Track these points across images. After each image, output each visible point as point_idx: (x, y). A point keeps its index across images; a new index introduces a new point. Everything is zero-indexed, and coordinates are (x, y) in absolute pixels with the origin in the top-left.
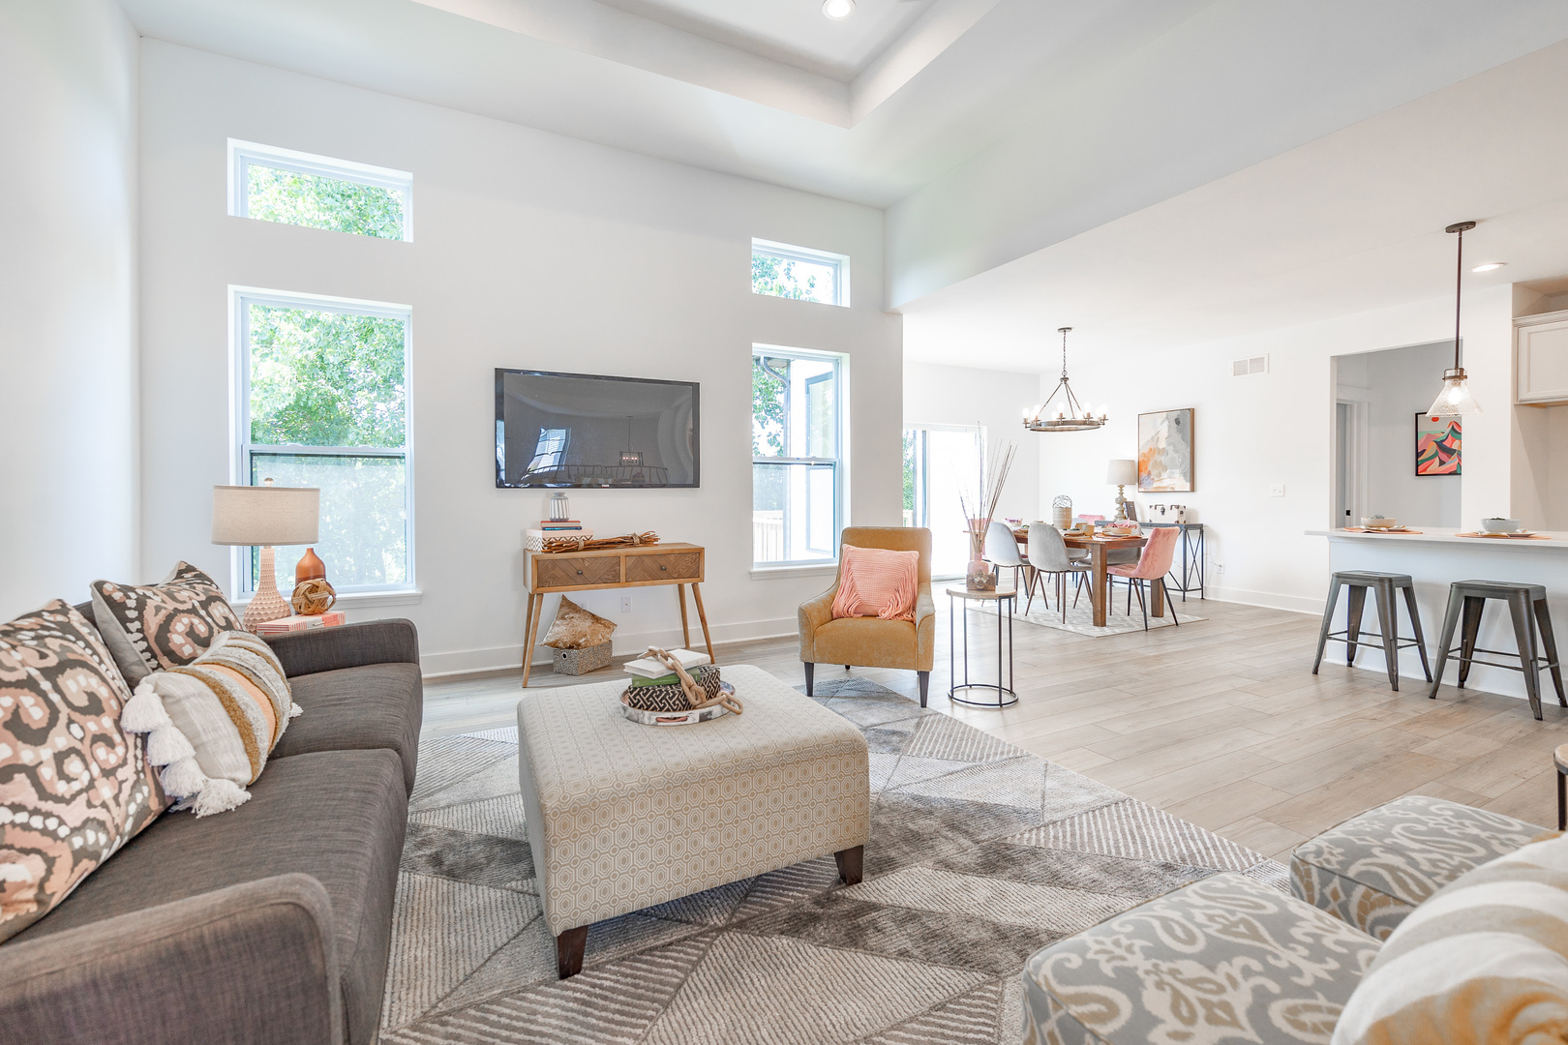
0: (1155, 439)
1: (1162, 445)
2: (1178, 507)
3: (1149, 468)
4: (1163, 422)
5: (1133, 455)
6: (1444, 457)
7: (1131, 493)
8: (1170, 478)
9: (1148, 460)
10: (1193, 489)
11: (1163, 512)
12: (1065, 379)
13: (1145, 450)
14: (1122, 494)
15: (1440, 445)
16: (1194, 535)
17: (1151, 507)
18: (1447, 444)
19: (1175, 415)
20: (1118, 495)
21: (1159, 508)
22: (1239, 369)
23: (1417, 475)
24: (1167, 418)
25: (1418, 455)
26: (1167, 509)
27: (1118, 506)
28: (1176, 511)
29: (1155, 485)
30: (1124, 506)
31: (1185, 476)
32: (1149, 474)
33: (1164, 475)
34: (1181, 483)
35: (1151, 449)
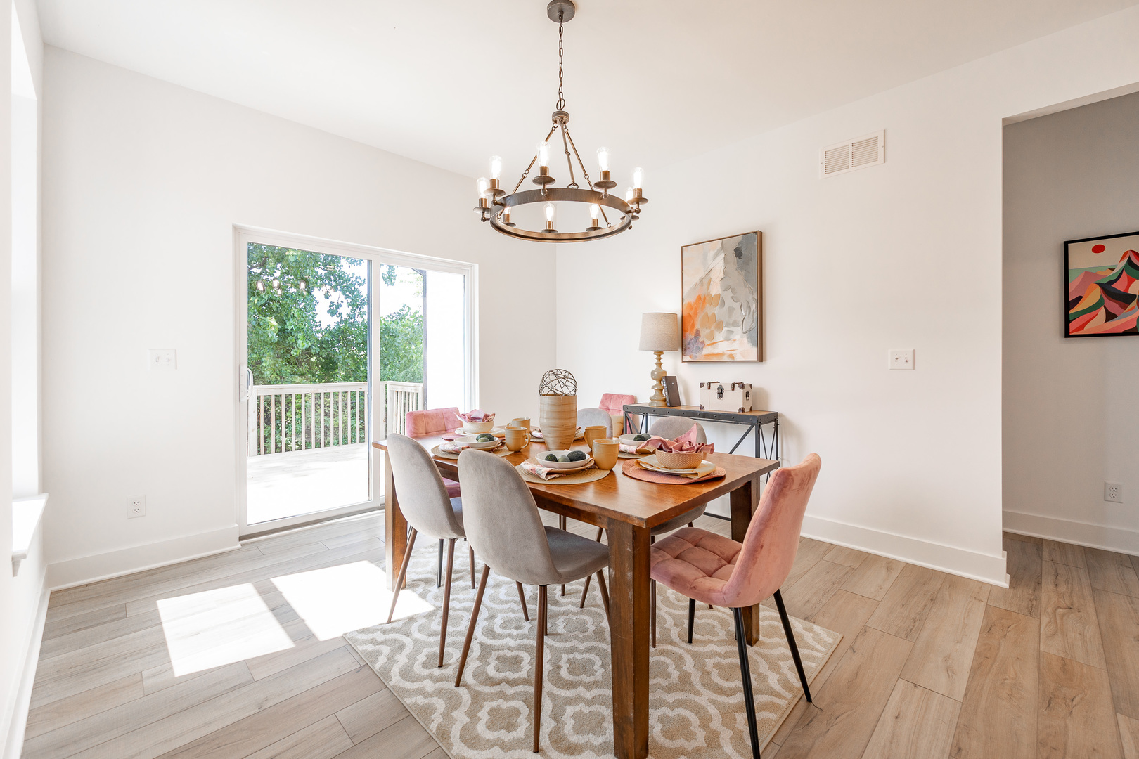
0: (705, 281)
1: (716, 289)
2: (742, 386)
3: (697, 326)
4: (717, 255)
5: (673, 304)
6: (1114, 307)
7: (673, 364)
8: (727, 339)
9: (696, 314)
10: (761, 358)
11: (721, 394)
12: (561, 117)
13: (691, 299)
14: (659, 365)
15: (1107, 289)
16: (768, 429)
17: (702, 385)
18: (1119, 286)
19: (734, 244)
20: (654, 367)
21: (714, 387)
22: (834, 162)
23: (1067, 335)
24: (722, 248)
25: (1068, 304)
26: (727, 389)
27: (655, 382)
28: (740, 393)
29: (707, 351)
30: (663, 382)
31: (750, 338)
32: (697, 334)
33: (719, 336)
34: (744, 347)
35: (699, 298)
